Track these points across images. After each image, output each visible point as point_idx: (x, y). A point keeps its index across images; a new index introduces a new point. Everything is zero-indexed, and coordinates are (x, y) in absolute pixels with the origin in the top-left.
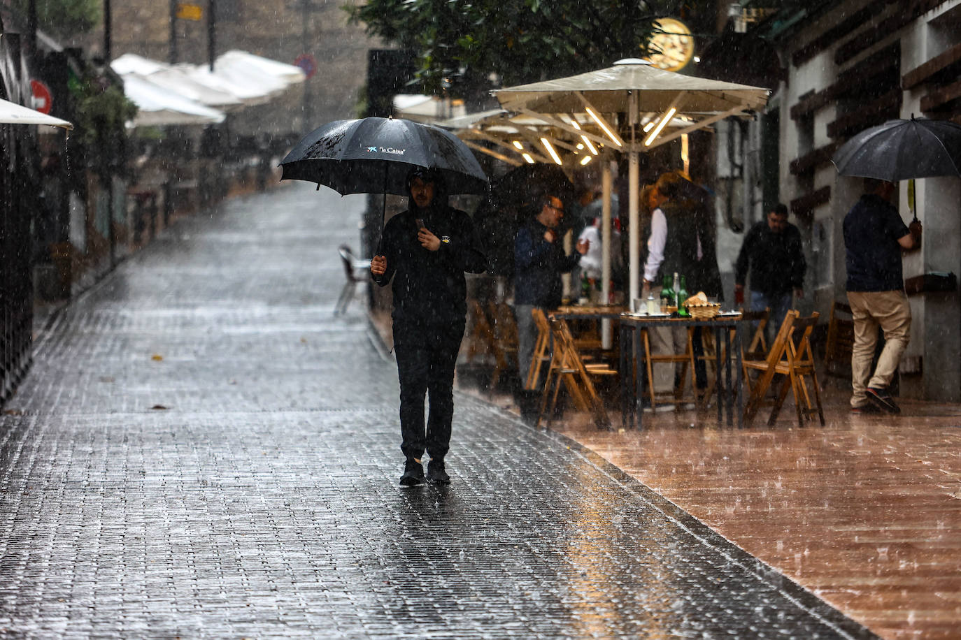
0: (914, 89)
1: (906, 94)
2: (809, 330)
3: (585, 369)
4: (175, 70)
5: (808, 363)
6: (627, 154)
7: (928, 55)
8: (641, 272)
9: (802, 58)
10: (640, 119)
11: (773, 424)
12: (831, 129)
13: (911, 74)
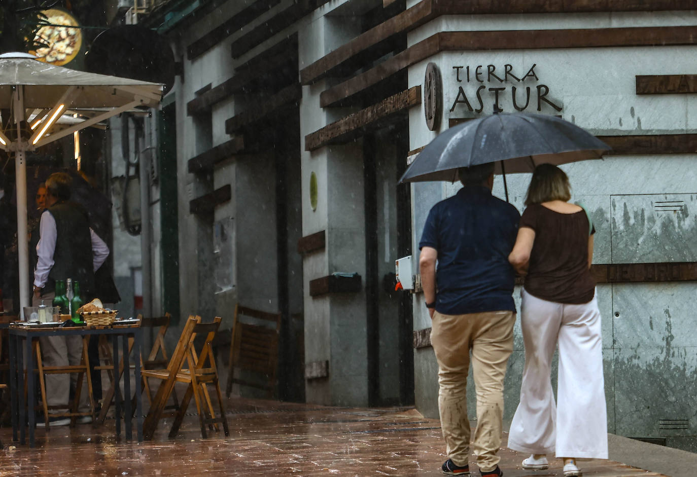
0: (313, 84)
1: (306, 89)
2: (211, 336)
5: (211, 370)
6: (13, 154)
7: (326, 49)
8: (31, 278)
9: (198, 51)
10: (26, 116)
11: (173, 435)
12: (230, 126)
13: (310, 68)
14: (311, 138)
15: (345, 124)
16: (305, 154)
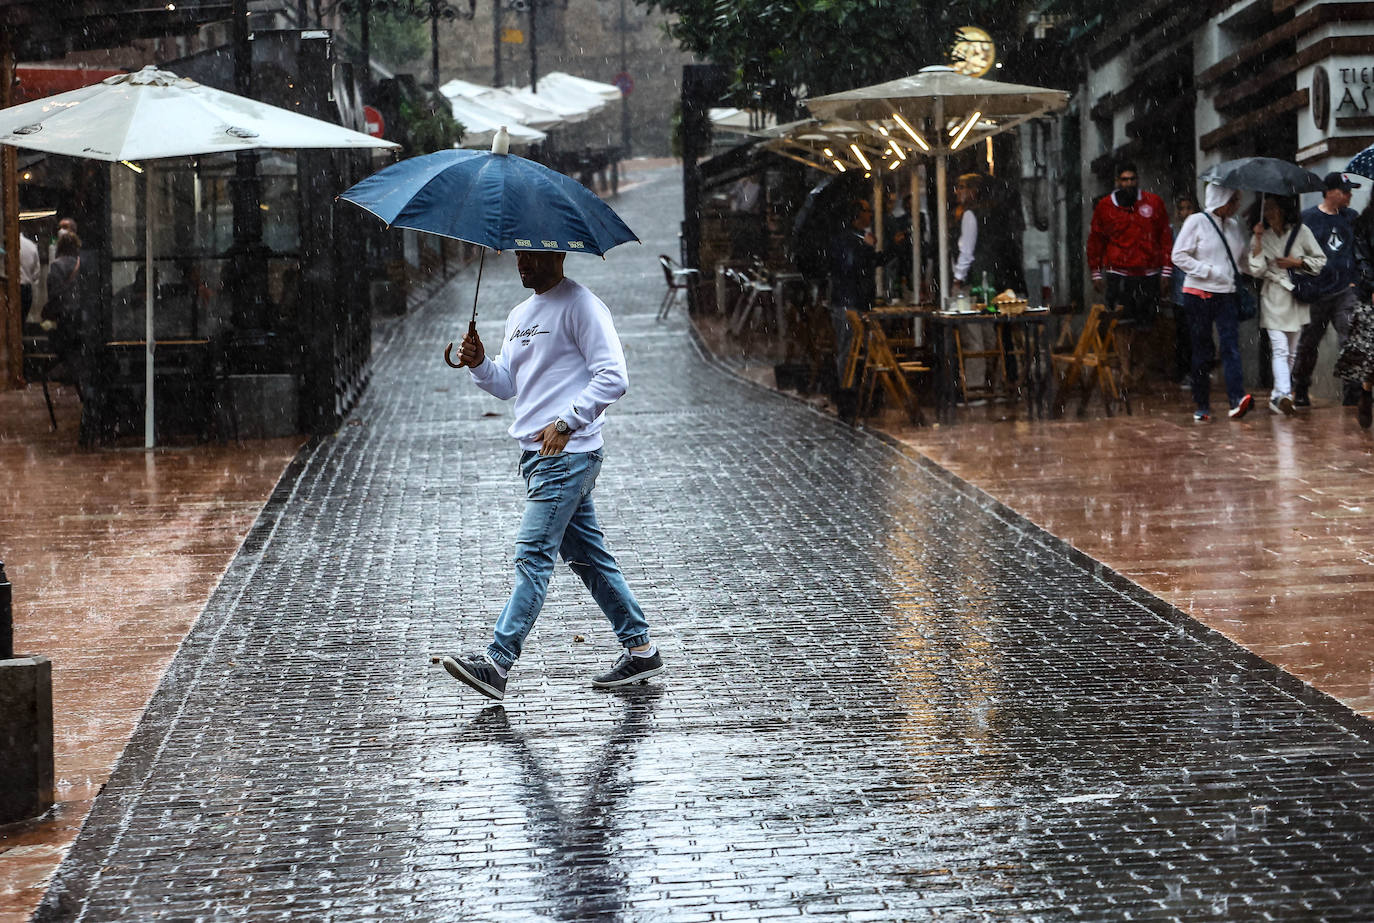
0: (1207, 88)
1: (1200, 94)
3: (900, 368)
4: (498, 92)
5: (1113, 354)
6: (934, 158)
7: (1220, 55)
9: (1099, 62)
10: (946, 124)
11: (1081, 414)
12: (1130, 129)
13: (1204, 74)
14: (1204, 138)
15: (1239, 124)
16: (1200, 154)
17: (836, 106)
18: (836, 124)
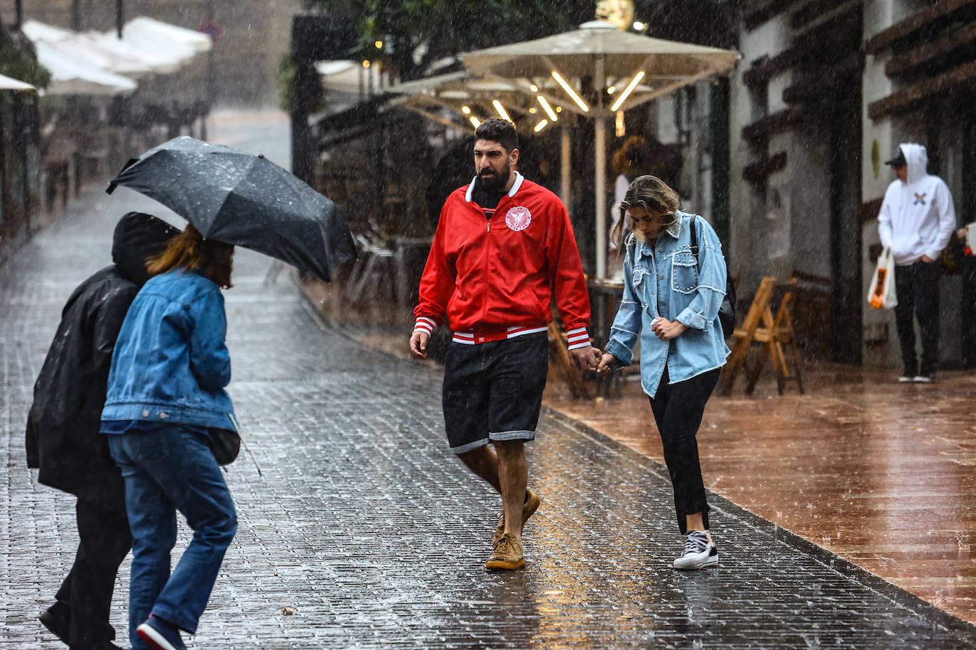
0: (878, 52)
1: (869, 58)
2: (787, 296)
3: (561, 337)
4: (83, 38)
5: (785, 330)
6: (593, 120)
7: (894, 17)
12: (789, 96)
13: (875, 38)
14: (873, 107)
15: (913, 93)
16: (867, 122)
17: (489, 63)
18: (491, 80)
